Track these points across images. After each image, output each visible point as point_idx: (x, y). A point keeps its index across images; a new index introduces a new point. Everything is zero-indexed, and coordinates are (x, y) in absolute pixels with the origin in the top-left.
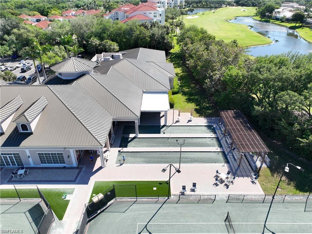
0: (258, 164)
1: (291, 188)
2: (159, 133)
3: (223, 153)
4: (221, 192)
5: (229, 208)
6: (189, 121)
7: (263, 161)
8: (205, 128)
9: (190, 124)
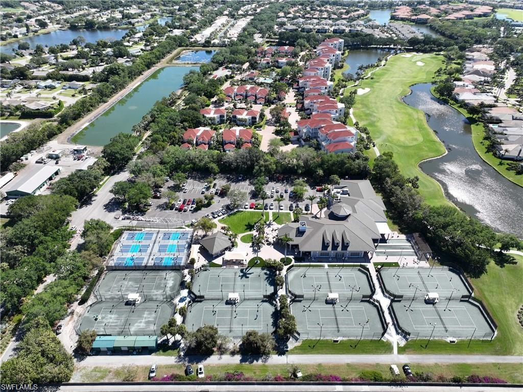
0: (428, 256)
1: (439, 264)
2: (386, 243)
3: (412, 246)
4: (416, 266)
5: (419, 270)
6: (398, 237)
7: (430, 255)
8: (406, 241)
9: (398, 238)
